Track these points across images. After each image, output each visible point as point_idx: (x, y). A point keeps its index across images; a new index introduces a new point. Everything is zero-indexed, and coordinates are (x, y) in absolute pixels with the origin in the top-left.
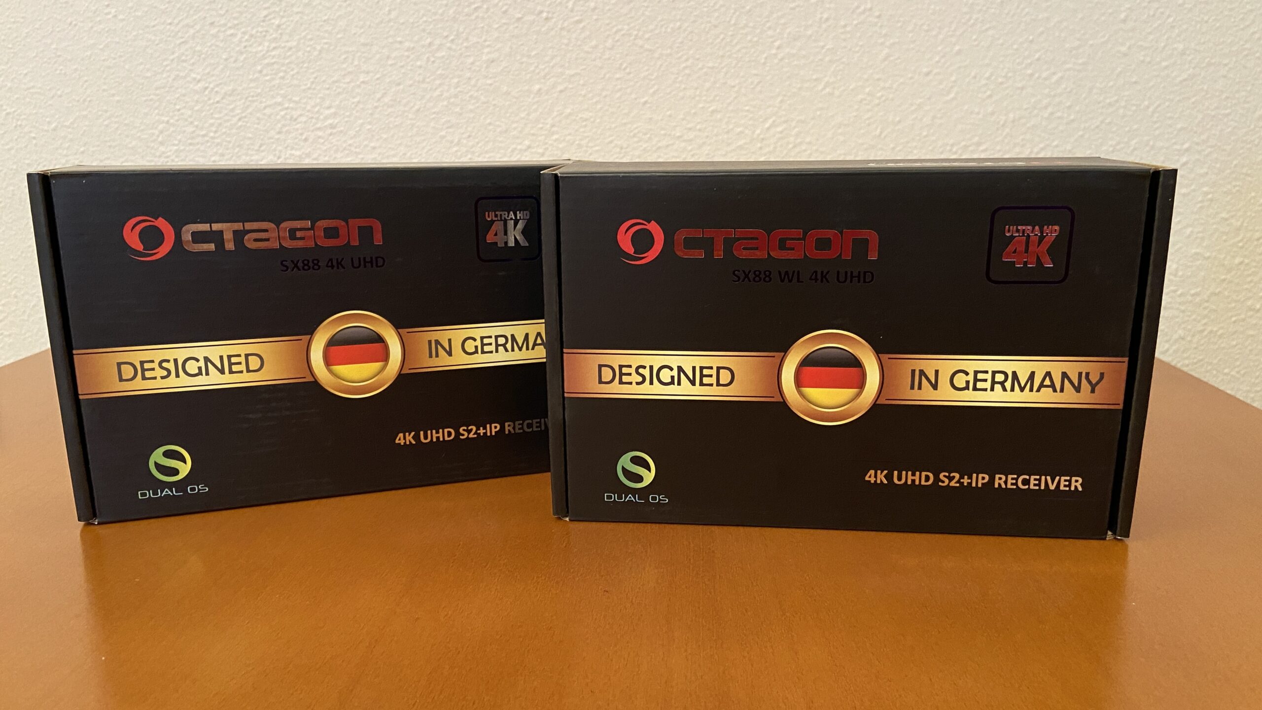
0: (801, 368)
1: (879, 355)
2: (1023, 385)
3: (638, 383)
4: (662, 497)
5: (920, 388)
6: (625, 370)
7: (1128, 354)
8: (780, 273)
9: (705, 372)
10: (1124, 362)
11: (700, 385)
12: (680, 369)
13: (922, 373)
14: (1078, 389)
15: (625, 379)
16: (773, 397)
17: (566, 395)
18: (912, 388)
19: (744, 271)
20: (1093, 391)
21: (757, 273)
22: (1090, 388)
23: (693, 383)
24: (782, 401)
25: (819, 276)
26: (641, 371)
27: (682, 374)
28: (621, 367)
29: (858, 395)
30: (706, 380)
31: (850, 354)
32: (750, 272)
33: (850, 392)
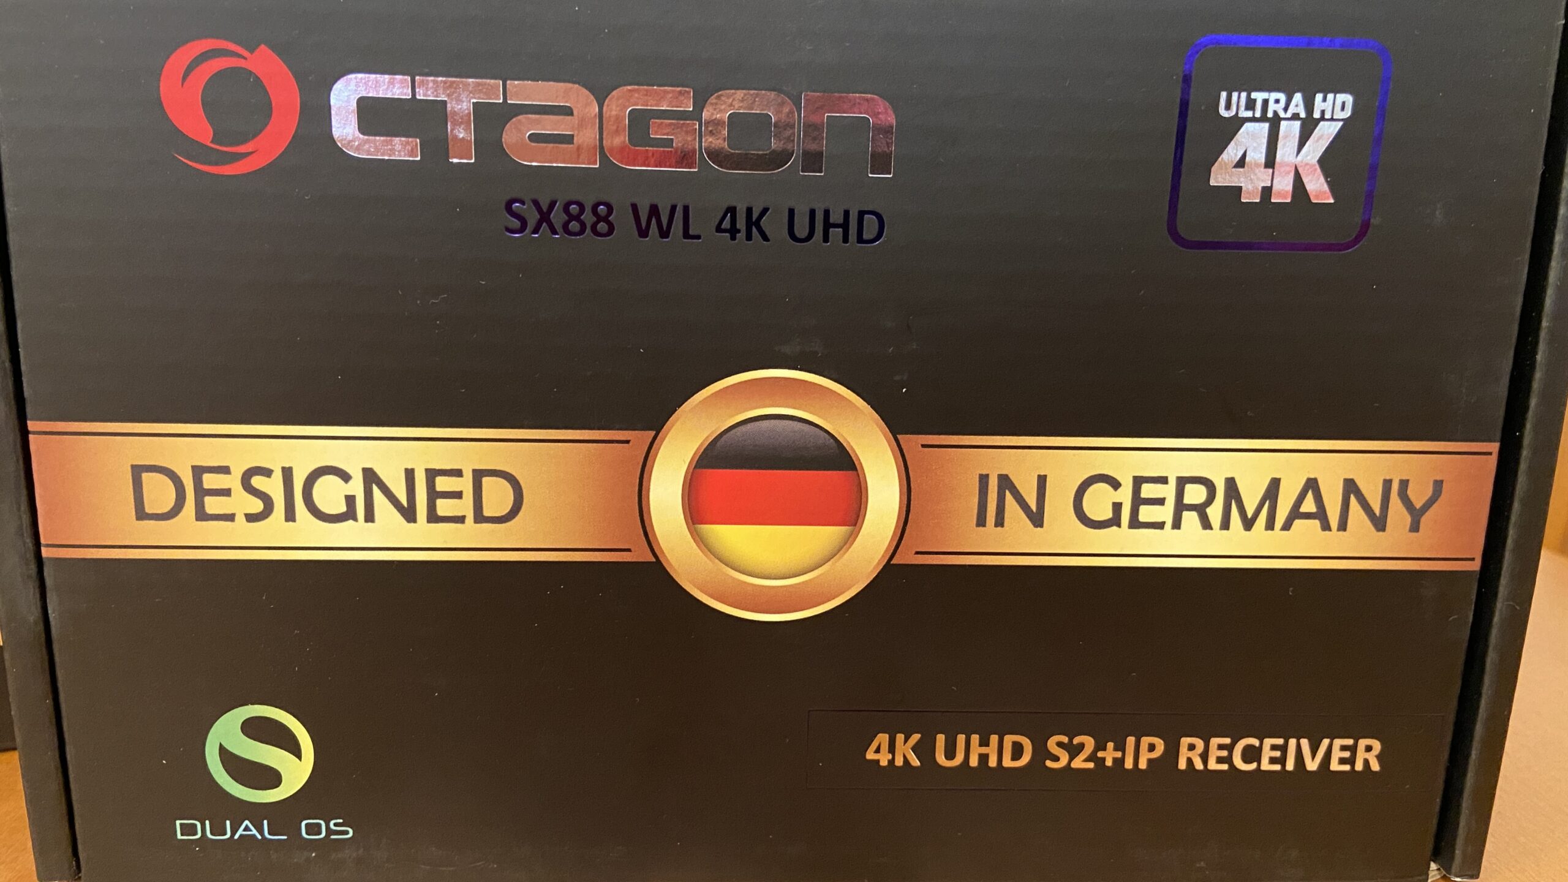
0: (698, 470)
1: (899, 437)
2: (1250, 515)
3: (251, 518)
4: (336, 825)
5: (1000, 522)
6: (210, 481)
7: (1499, 435)
8: (634, 207)
9: (443, 484)
10: (1490, 454)
11: (429, 521)
12: (370, 477)
13: (1005, 482)
14: (1379, 523)
15: (212, 505)
16: (629, 550)
17: (45, 552)
18: (981, 522)
19: (536, 203)
20: (1415, 527)
21: (574, 208)
22: (1408, 519)
23: (409, 514)
24: (654, 560)
25: (741, 224)
26: (257, 481)
27: (376, 491)
28: (198, 472)
29: (848, 541)
30: (444, 507)
31: (826, 435)
32: (552, 204)
33: (826, 535)
